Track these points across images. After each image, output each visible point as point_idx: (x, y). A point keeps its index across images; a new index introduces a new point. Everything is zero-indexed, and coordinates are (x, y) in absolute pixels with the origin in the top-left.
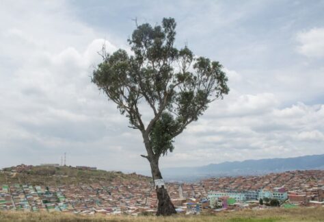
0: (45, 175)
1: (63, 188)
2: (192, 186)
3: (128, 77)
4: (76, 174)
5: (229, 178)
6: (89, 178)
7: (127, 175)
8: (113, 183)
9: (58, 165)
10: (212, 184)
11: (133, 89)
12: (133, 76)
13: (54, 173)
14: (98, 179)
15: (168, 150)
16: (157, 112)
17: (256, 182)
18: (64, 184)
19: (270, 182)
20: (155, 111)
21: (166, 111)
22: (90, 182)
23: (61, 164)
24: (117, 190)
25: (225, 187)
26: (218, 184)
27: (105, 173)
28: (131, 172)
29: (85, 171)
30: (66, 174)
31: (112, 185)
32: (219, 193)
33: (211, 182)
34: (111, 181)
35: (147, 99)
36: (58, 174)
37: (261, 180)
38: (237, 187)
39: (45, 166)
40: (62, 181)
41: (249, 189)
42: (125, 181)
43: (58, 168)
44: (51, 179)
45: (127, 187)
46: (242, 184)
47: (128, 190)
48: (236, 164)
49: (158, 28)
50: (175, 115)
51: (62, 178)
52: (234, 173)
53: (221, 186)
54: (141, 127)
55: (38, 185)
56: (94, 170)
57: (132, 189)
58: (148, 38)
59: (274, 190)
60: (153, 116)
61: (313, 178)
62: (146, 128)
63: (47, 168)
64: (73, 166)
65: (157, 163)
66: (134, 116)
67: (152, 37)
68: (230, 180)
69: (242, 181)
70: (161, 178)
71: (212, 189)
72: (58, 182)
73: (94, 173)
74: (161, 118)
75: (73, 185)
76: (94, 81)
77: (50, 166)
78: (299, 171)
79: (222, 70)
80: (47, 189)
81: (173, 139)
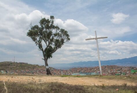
0: (6, 66)
1: (13, 71)
2: (66, 71)
3: (39, 33)
4: (19, 66)
5: (81, 68)
6: (24, 67)
7: (40, 66)
8: (34, 69)
9: (11, 62)
10: (74, 70)
11: (40, 38)
12: (40, 33)
13: (9, 65)
14: (29, 68)
15: (51, 57)
16: (48, 45)
17: (91, 70)
18: (14, 69)
19: (97, 70)
20: (47, 45)
21: (50, 45)
22: (25, 69)
23: (13, 61)
24: (36, 72)
25: (79, 71)
26: (76, 70)
27: (31, 65)
28: (43, 65)
29: (23, 64)
30: (14, 66)
31: (34, 70)
32: (77, 73)
33: (74, 69)
34: (34, 68)
35: (45, 41)
36: (11, 65)
37: (94, 69)
38: (84, 72)
39: (6, 62)
40: (13, 69)
41: (89, 72)
42: (40, 69)
43: (11, 63)
44: (8, 68)
45: (40, 71)
46: (86, 70)
47: (40, 72)
48: (85, 63)
49: (48, 20)
50: (53, 46)
51: (13, 67)
52: (84, 66)
53: (78, 71)
54: (42, 50)
55: (2, 70)
56: (27, 64)
57: (42, 72)
58: (45, 22)
59: (97, 73)
60: (46, 47)
61: (112, 68)
62: (44, 50)
63: (7, 63)
64: (18, 62)
65: (47, 61)
66: (40, 46)
67: (46, 22)
68: (82, 69)
69: (86, 69)
70: (48, 66)
71: (75, 72)
72: (11, 69)
73: (27, 65)
74: (49, 47)
75: (18, 70)
76: (27, 35)
77: (8, 62)
78: (108, 66)
79: (68, 33)
80: (6, 72)
81: (52, 54)
